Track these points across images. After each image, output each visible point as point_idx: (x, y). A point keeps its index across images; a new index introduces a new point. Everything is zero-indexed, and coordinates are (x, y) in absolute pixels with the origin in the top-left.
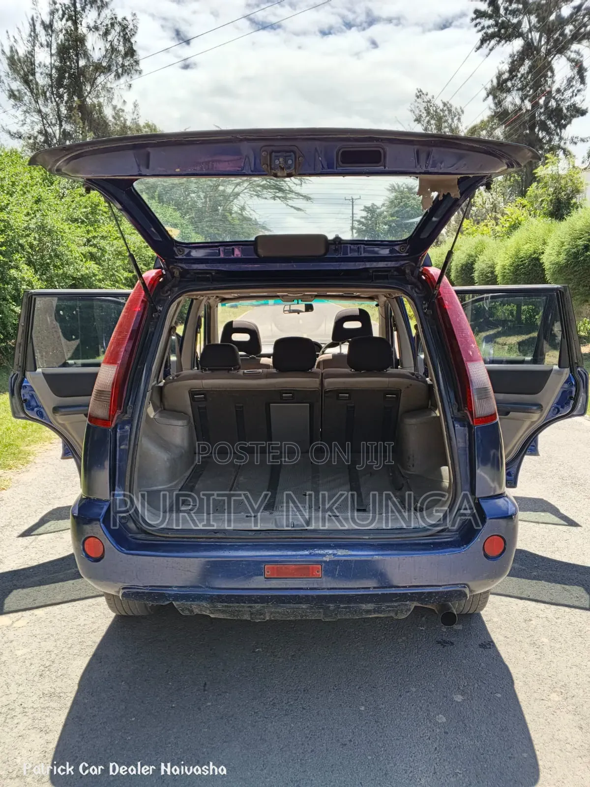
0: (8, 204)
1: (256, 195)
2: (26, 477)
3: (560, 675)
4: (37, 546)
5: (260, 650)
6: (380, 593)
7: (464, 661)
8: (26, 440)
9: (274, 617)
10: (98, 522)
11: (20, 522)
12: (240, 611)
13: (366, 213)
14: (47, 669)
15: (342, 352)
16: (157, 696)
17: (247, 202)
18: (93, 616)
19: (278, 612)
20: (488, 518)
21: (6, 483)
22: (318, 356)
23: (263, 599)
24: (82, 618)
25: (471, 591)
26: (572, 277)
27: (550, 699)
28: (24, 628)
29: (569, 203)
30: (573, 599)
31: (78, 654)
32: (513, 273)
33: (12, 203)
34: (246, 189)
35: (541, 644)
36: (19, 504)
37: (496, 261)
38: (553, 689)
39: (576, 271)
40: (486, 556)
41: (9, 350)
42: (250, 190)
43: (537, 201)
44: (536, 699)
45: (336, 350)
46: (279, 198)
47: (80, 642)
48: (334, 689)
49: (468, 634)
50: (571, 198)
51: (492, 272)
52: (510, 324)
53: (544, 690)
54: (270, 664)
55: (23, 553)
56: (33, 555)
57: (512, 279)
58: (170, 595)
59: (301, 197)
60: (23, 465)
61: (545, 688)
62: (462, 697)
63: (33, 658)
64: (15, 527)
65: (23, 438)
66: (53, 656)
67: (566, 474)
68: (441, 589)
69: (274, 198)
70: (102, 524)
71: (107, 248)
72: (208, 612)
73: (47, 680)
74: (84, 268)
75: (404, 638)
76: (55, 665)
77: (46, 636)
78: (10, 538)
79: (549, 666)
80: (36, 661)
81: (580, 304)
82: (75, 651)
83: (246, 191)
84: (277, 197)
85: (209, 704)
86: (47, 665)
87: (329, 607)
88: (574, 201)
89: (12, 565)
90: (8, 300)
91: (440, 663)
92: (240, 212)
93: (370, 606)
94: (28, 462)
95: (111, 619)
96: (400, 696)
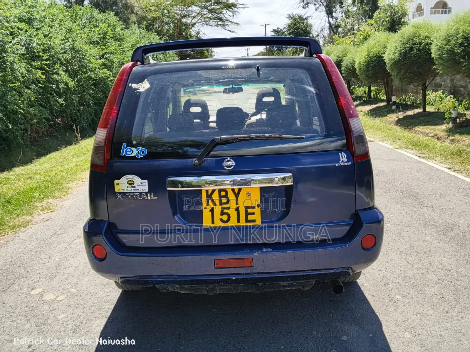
0: (49, 33)
1: (206, 24)
2: (67, 204)
3: (410, 320)
4: (73, 247)
5: (215, 310)
6: (292, 275)
7: (347, 313)
8: (67, 180)
9: (222, 292)
10: (101, 236)
11: (62, 232)
12: (200, 289)
13: (274, 33)
14: (77, 328)
15: (262, 117)
16: (149, 343)
17: (200, 29)
18: (108, 291)
19: (225, 289)
20: (364, 223)
21: (54, 208)
22: (247, 121)
23: (214, 282)
24: (101, 293)
25: (353, 271)
26: (402, 67)
27: (404, 337)
28: (63, 301)
29: (400, 22)
30: (415, 270)
31: (98, 317)
32: (366, 67)
33: (52, 32)
34: (199, 20)
35: (396, 300)
36: (62, 221)
37: (355, 60)
38: (406, 330)
39: (405, 64)
40: (364, 249)
41: (57, 126)
42: (202, 21)
43: (380, 21)
44: (395, 337)
45: (258, 117)
46: (220, 25)
47: (99, 309)
48: (263, 334)
49: (349, 295)
50: (401, 19)
51: (353, 67)
52: (364, 98)
53: (400, 331)
54: (221, 319)
55: (64, 252)
56: (70, 253)
57: (365, 70)
58: (152, 281)
59: (234, 24)
60: (65, 196)
61: (401, 329)
62: (347, 338)
63: (68, 320)
64: (59, 235)
65: (65, 179)
66: (82, 319)
67: (405, 190)
68: (333, 271)
69: (217, 25)
70: (104, 237)
71: (115, 60)
72: (179, 290)
73: (77, 335)
74: (101, 74)
75: (307, 299)
76: (83, 325)
77: (77, 306)
78: (56, 242)
79: (402, 315)
80: (70, 322)
81: (407, 84)
82: (96, 315)
83: (199, 21)
84: (219, 24)
85: (182, 348)
86: (77, 325)
87: (259, 284)
88: (402, 20)
89: (57, 260)
90: (53, 95)
91: (331, 315)
92: (196, 35)
93: (286, 283)
94: (68, 194)
95: (120, 293)
96: (307, 338)
